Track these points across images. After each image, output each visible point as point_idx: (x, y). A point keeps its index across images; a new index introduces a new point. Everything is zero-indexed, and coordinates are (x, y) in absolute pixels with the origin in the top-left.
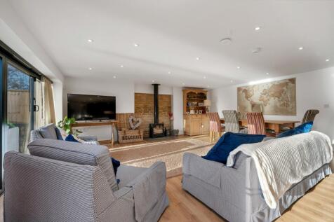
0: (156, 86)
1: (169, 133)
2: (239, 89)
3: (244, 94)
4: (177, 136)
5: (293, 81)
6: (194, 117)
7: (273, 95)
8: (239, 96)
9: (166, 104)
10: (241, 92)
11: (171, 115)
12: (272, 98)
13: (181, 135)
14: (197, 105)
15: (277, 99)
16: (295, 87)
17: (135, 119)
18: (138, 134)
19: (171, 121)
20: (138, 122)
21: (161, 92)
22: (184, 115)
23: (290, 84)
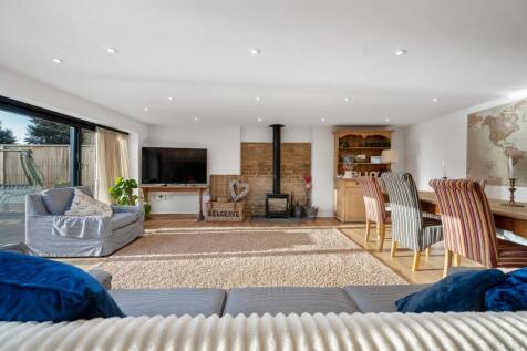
0: (277, 129)
1: (300, 212)
2: (472, 119)
3: (487, 131)
4: (315, 219)
6: (351, 184)
9: (299, 160)
11: (309, 180)
13: (328, 219)
14: (368, 159)
17: (238, 185)
18: (232, 210)
19: (308, 191)
20: (244, 189)
21: (287, 138)
22: (335, 180)
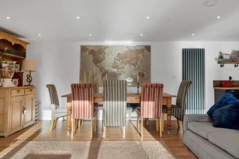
2: (84, 49)
3: (91, 57)
5: (148, 48)
7: (129, 62)
8: (83, 58)
10: (87, 53)
12: (128, 66)
15: (132, 67)
16: (150, 55)
23: (146, 51)
